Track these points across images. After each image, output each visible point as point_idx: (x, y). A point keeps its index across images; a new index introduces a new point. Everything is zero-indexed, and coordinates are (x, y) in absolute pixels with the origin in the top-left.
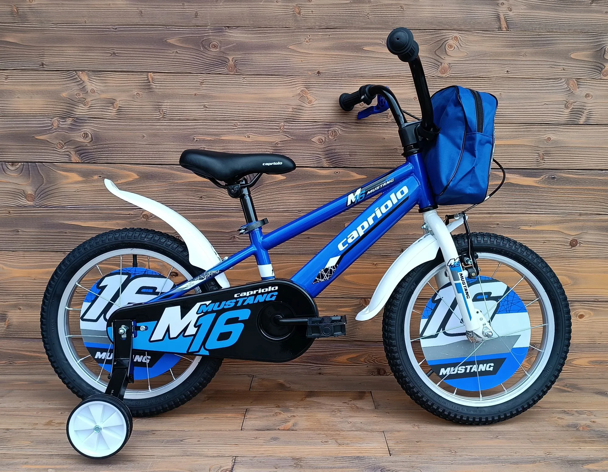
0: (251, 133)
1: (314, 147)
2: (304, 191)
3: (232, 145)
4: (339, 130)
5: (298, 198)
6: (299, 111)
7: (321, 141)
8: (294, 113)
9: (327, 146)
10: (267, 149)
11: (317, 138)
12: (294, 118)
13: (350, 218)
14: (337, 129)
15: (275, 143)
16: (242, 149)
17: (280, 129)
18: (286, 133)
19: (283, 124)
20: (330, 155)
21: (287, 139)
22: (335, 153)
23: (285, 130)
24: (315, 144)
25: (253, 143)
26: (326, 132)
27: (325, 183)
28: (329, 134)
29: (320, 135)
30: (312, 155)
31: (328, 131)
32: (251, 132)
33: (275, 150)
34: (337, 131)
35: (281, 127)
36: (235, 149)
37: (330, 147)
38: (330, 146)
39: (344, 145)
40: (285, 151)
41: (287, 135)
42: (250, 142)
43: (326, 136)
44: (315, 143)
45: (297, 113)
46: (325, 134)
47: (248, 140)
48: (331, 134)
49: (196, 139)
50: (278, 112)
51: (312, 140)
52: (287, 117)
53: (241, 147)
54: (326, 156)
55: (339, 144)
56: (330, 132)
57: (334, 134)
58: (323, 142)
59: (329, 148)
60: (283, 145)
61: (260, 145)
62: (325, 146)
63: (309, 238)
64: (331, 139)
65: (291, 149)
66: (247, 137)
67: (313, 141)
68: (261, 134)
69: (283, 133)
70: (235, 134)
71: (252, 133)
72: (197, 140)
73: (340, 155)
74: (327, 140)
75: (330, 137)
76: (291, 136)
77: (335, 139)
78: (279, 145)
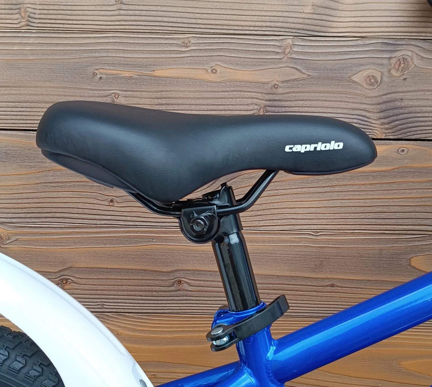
0: (219, 63)
1: (355, 94)
2: (327, 189)
3: (176, 88)
4: (415, 58)
5: (314, 204)
6: (328, 12)
7: (372, 81)
8: (316, 16)
9: (385, 92)
10: (253, 98)
11: (365, 73)
12: (317, 28)
13: (424, 247)
14: (410, 53)
15: (270, 85)
16: (200, 98)
17: (284, 53)
18: (295, 63)
19: (290, 41)
20: (391, 113)
21: (298, 75)
22: (402, 108)
23: (294, 56)
24: (359, 87)
25: (223, 84)
26: (385, 62)
27: (375, 174)
28: (391, 64)
29: (372, 67)
30: (351, 112)
31: (390, 58)
32: (218, 60)
33: (270, 100)
34: (409, 59)
35: (285, 49)
36: (183, 98)
37: (392, 95)
38: (392, 93)
39: (423, 91)
40: (292, 104)
41: (299, 68)
42: (216, 82)
43: (385, 70)
44: (359, 84)
45: (324, 17)
46: (382, 65)
47: (212, 77)
48: (397, 66)
49: (99, 76)
50: (280, 14)
51: (355, 78)
52: (300, 26)
53: (197, 95)
54: (382, 115)
55: (413, 89)
56: (393, 61)
57: (402, 65)
58: (377, 82)
59: (389, 96)
60: (288, 90)
61: (239, 89)
62: (381, 93)
63: (332, 286)
64: (395, 77)
65: (304, 98)
66: (210, 71)
67: (354, 82)
68: (241, 65)
69: (290, 62)
70: (184, 64)
71: (222, 61)
72: (101, 78)
73: (412, 113)
74: (385, 79)
75: (393, 72)
76: (308, 69)
77: (405, 77)
78: (280, 90)
